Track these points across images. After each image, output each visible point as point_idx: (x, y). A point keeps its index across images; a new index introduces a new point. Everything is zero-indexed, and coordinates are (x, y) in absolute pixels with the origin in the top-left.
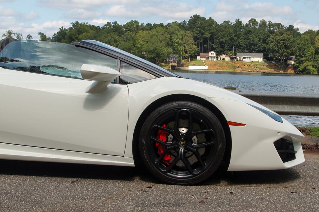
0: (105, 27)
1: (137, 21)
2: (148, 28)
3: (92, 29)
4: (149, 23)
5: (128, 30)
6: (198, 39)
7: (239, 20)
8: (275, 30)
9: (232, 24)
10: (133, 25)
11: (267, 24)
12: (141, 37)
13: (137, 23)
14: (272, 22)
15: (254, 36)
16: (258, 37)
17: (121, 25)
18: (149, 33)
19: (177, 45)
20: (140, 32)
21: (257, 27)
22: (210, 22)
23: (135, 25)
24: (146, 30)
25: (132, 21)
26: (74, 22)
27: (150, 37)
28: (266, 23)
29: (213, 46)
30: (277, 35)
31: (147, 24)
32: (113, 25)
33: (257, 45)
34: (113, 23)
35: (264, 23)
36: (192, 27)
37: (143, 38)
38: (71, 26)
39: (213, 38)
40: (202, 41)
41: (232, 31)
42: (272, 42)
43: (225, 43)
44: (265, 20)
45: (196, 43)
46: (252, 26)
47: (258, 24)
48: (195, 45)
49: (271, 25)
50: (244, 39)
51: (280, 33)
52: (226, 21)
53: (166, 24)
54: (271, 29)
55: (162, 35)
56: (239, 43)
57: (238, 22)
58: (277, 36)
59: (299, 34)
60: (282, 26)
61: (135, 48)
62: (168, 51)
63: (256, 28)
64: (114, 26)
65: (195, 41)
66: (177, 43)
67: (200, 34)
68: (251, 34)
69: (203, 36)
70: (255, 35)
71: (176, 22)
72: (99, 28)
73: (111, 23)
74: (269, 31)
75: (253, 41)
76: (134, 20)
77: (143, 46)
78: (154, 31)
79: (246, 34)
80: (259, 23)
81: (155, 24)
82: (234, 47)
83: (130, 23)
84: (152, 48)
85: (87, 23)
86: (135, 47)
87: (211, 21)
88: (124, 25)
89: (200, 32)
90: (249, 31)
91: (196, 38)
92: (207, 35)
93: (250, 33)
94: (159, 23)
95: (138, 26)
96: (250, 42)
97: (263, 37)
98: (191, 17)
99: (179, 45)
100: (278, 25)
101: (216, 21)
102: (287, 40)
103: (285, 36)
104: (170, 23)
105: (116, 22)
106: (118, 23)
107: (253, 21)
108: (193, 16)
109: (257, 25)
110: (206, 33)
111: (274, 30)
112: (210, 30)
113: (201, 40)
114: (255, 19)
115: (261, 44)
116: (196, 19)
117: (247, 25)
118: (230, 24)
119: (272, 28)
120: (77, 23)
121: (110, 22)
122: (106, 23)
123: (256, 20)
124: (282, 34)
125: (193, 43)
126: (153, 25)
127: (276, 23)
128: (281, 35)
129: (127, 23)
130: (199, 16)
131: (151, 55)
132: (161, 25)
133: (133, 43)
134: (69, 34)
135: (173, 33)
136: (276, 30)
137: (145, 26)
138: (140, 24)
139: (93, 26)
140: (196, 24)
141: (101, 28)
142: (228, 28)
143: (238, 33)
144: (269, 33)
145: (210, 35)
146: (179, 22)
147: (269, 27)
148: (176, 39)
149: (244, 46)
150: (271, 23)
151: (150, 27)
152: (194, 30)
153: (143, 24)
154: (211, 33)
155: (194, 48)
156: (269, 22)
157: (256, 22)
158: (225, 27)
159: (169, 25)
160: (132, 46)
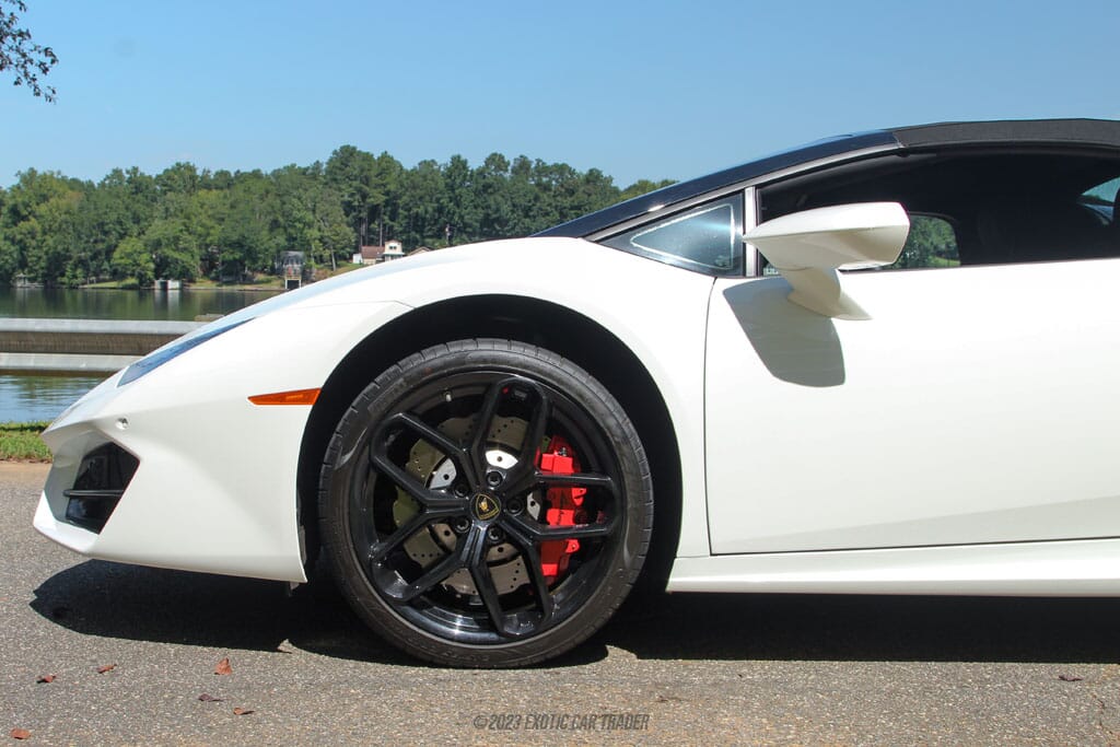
0: (107, 182)
1: (191, 164)
2: (221, 184)
3: (72, 189)
4: (225, 169)
5: (170, 190)
6: (354, 208)
7: (459, 157)
8: (554, 183)
9: (442, 169)
10: (182, 175)
11: (533, 166)
12: (206, 207)
13: (191, 169)
14: (544, 161)
15: (500, 199)
16: (509, 203)
17: (150, 177)
18: (225, 197)
19: (301, 226)
20: (202, 193)
21: (508, 175)
22: (384, 165)
23: (187, 174)
24: (216, 188)
25: (178, 164)
26: (24, 170)
27: (228, 206)
28: (530, 166)
29: (392, 226)
30: (560, 194)
31: (217, 173)
32: (127, 176)
33: (508, 221)
34: (128, 172)
35: (523, 164)
36: (339, 177)
37: (212, 208)
38: (16, 181)
39: (392, 202)
40: (364, 214)
41: (441, 185)
42: (547, 214)
43: (424, 219)
44: (526, 158)
45: (349, 219)
46: (493, 173)
47: (509, 168)
48: (349, 225)
49: (543, 169)
50: (475, 207)
51: (567, 190)
52: (425, 162)
53: (269, 172)
54: (545, 180)
55: (262, 198)
56: (461, 217)
57: (459, 164)
58: (559, 198)
59: (616, 191)
60: (572, 172)
61: (190, 238)
62: (276, 241)
63: (504, 179)
64: (130, 181)
65: (347, 215)
66: (299, 220)
67: (357, 197)
68: (491, 193)
69: (368, 200)
70: (503, 196)
71: (293, 166)
72: (90, 185)
73: (124, 172)
74: (538, 184)
75: (498, 210)
76: (183, 162)
77: (212, 231)
78: (239, 191)
79: (477, 193)
80: (512, 163)
81: (238, 172)
82: (450, 230)
83: (173, 170)
84: (235, 237)
85: (59, 173)
86: (190, 234)
87: (387, 163)
88: (158, 176)
89: (359, 190)
90: (487, 187)
91: (348, 208)
92: (377, 198)
93: (490, 190)
94: (250, 170)
95: (193, 178)
96: (489, 215)
97: (522, 201)
98: (335, 152)
99: (310, 225)
100: (562, 169)
101: (398, 162)
102: (587, 207)
103: (580, 196)
104: (279, 170)
105: (135, 169)
106: (141, 170)
107: (496, 161)
108: (338, 149)
109: (507, 170)
110: (374, 192)
111: (550, 181)
112: (384, 186)
113: (360, 212)
114: (500, 155)
115: (519, 220)
116: (347, 155)
117: (481, 173)
118: (435, 167)
119: (546, 176)
120: (33, 172)
121: (120, 168)
122: (109, 173)
123: (503, 158)
124: (572, 192)
125: (342, 221)
126: (233, 175)
127: (556, 165)
128: (571, 196)
129: (166, 171)
130: (354, 148)
131: (232, 253)
132: (256, 174)
133: (184, 224)
134: (11, 202)
135: (288, 193)
136: (557, 181)
137: (212, 177)
138: (199, 173)
139: (75, 181)
140: (348, 169)
141: (96, 185)
142: (433, 179)
143: (457, 191)
144: (537, 189)
145: (385, 198)
146: (304, 166)
147: (539, 175)
148: (299, 210)
149: (475, 224)
150: (543, 163)
151: (225, 181)
152: (343, 187)
153: (206, 172)
154: (387, 193)
155: (346, 234)
156: (539, 161)
157: (504, 162)
158: (425, 177)
159: (277, 174)
160: (181, 231)
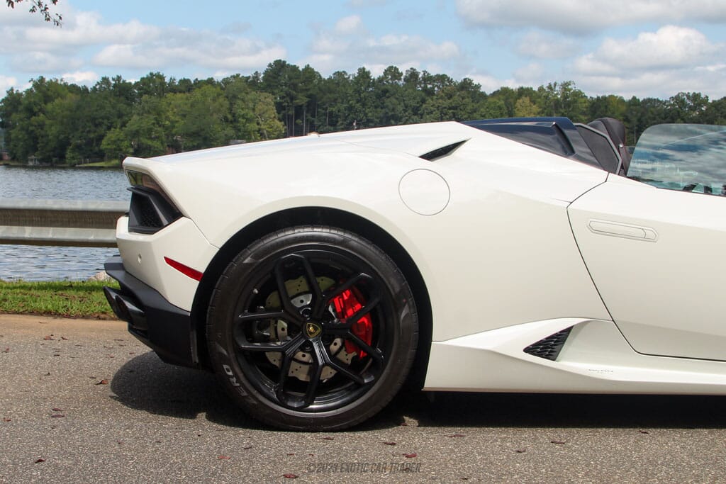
0: (98, 87)
1: (161, 74)
2: (183, 89)
3: (72, 92)
4: (186, 78)
5: (145, 93)
6: (284, 108)
7: (364, 69)
8: (436, 89)
9: (351, 78)
10: (154, 82)
11: (420, 76)
12: (171, 106)
13: (161, 78)
14: (429, 72)
15: (394, 101)
16: (402, 104)
17: (130, 83)
18: (187, 99)
19: (244, 121)
20: (170, 95)
21: (401, 83)
22: (307, 75)
23: (158, 81)
24: (180, 92)
25: (151, 74)
26: (36, 78)
27: (189, 105)
28: (418, 76)
29: (313, 121)
30: (442, 98)
31: (180, 81)
32: (113, 82)
33: (401, 118)
34: (113, 79)
35: (413, 75)
36: (272, 84)
37: (176, 107)
38: (30, 86)
39: (313, 105)
40: (292, 112)
41: (350, 91)
42: (431, 113)
43: (337, 116)
44: (415, 70)
45: (281, 116)
46: (390, 81)
47: (402, 77)
48: (280, 120)
49: (428, 79)
50: (376, 107)
51: (447, 95)
52: (338, 72)
53: (220, 80)
54: (429, 86)
55: (214, 100)
56: (366, 115)
57: (364, 74)
58: (440, 101)
59: (483, 95)
60: (450, 81)
61: (160, 129)
62: (226, 132)
63: (399, 86)
64: (115, 86)
65: (279, 113)
66: (243, 117)
67: (288, 99)
68: (388, 97)
69: (294, 101)
70: (397, 99)
71: (238, 75)
72: (85, 89)
73: (111, 79)
74: (425, 90)
75: (393, 110)
76: (155, 72)
77: (176, 125)
78: (197, 94)
79: (379, 97)
80: (404, 74)
81: (197, 79)
82: (357, 124)
83: (147, 78)
84: (194, 129)
85: (62, 80)
86: (160, 126)
87: (309, 73)
88: (137, 83)
89: (288, 94)
90: (386, 91)
91: (280, 107)
92: (302, 100)
93: (387, 94)
94: (206, 79)
95: (163, 83)
96: (387, 113)
97: (413, 103)
98: (270, 65)
99: (249, 120)
100: (442, 78)
101: (317, 73)
102: (462, 107)
103: (456, 99)
104: (227, 78)
105: (119, 78)
106: (124, 78)
107: (393, 72)
108: (272, 62)
109: (400, 79)
110: (300, 96)
111: (434, 88)
112: (307, 90)
113: (289, 110)
114: (395, 67)
115: (410, 118)
116: (279, 68)
117: (380, 80)
118: (346, 77)
119: (430, 84)
120: (42, 79)
121: (107, 76)
122: (99, 80)
123: (398, 69)
124: (450, 96)
125: (275, 117)
126: (193, 82)
127: (438, 76)
128: (449, 99)
129: (142, 79)
130: (284, 62)
131: (192, 141)
132: (210, 81)
133: (156, 119)
134: (26, 102)
135: (235, 97)
136: (439, 87)
137: (177, 83)
138: (167, 80)
139: (74, 86)
140: (279, 78)
141: (89, 89)
142: (344, 86)
143: (362, 95)
144: (423, 94)
145: (307, 100)
146: (246, 75)
147: (425, 83)
148: (242, 109)
149: (376, 120)
150: (428, 74)
151: (187, 86)
152: (276, 91)
153: (172, 80)
154: (310, 96)
155: (278, 127)
156: (425, 72)
157: (398, 73)
158: (338, 84)
159: (226, 81)
160: (154, 124)
